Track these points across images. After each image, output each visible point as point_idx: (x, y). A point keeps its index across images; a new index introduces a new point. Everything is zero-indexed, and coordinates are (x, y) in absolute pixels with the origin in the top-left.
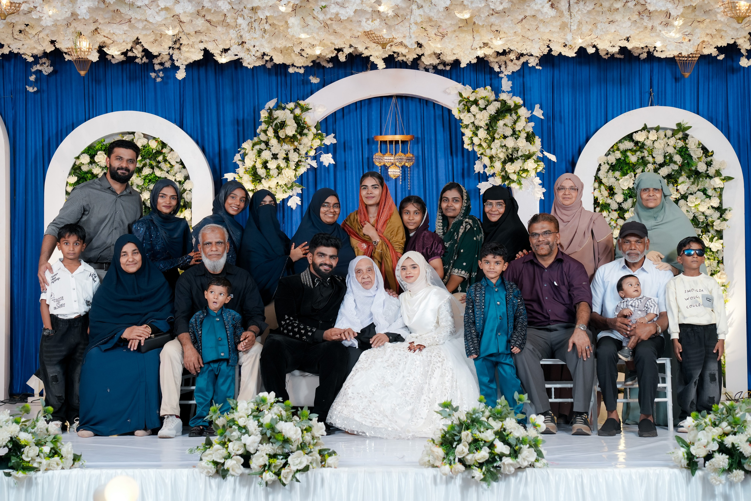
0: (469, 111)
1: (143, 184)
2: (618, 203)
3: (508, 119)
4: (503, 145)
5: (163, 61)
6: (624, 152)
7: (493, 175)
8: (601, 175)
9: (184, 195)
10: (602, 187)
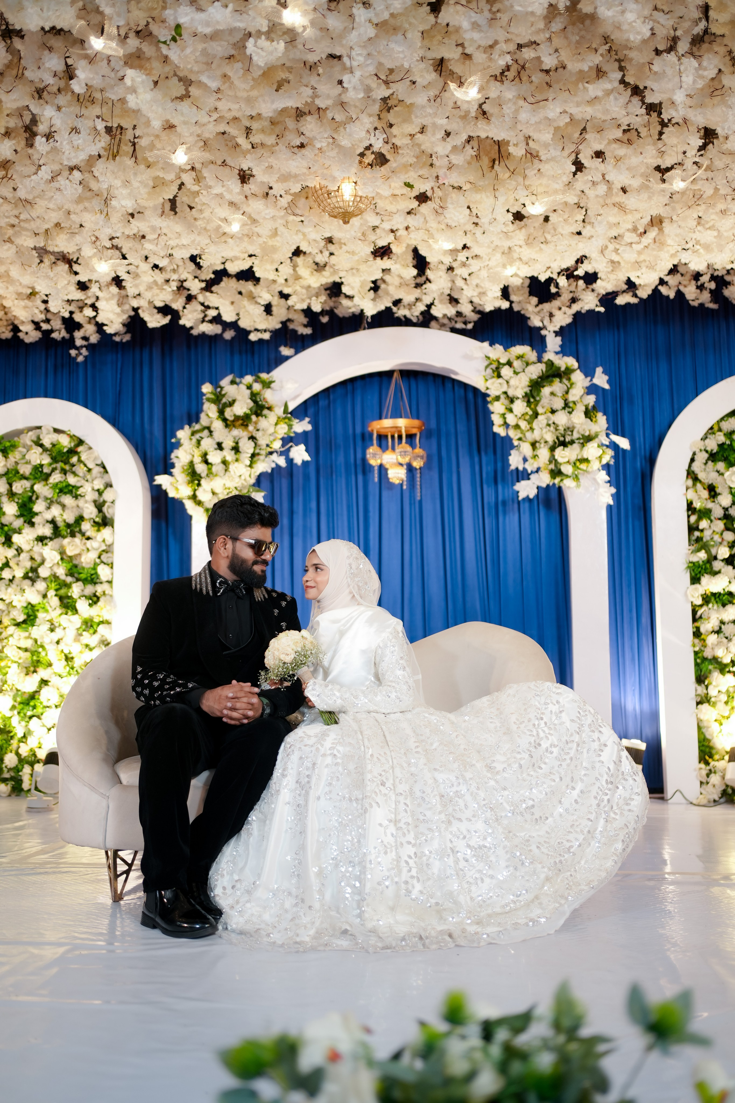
0: (499, 376)
1: (53, 497)
2: (724, 508)
3: (557, 386)
4: (551, 422)
5: (87, 336)
6: (729, 435)
7: (538, 470)
8: (697, 467)
9: (105, 509)
10: (699, 485)
